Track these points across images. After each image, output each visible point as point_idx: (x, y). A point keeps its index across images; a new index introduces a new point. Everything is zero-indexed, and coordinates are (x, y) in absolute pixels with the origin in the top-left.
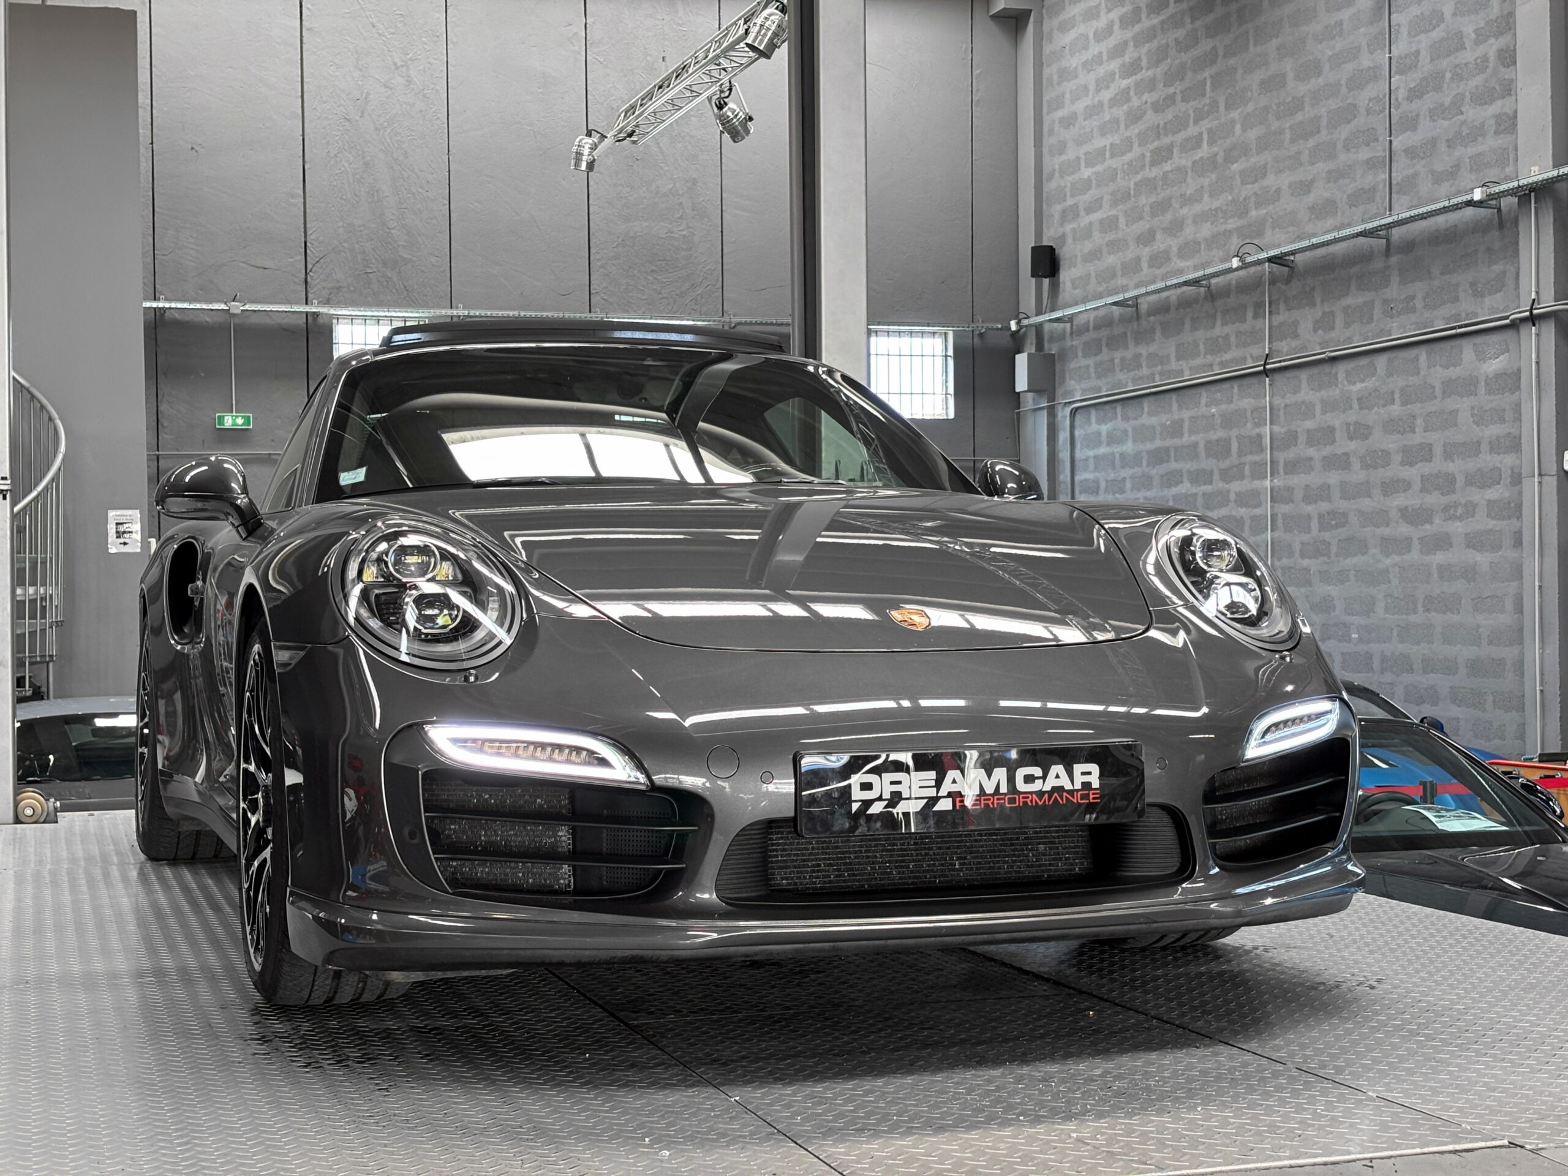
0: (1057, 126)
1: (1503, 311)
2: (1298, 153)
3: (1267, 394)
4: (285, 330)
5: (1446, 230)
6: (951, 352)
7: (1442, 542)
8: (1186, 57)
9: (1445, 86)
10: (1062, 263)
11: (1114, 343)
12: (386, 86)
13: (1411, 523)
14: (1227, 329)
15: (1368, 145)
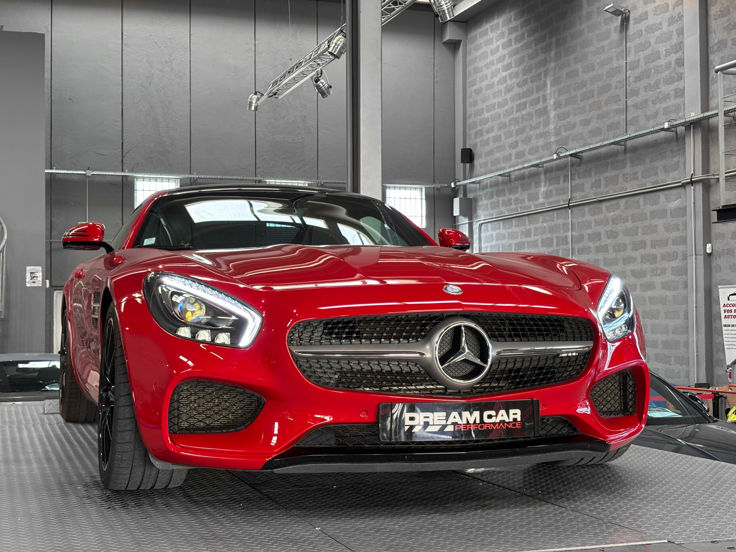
0: (473, 93)
1: (679, 179)
2: (584, 106)
3: (570, 217)
4: (111, 184)
5: (652, 142)
6: (424, 197)
7: (650, 286)
8: (533, 62)
9: (651, 76)
10: (475, 156)
11: (499, 193)
12: (161, 71)
13: (636, 277)
14: (551, 187)
15: (616, 103)
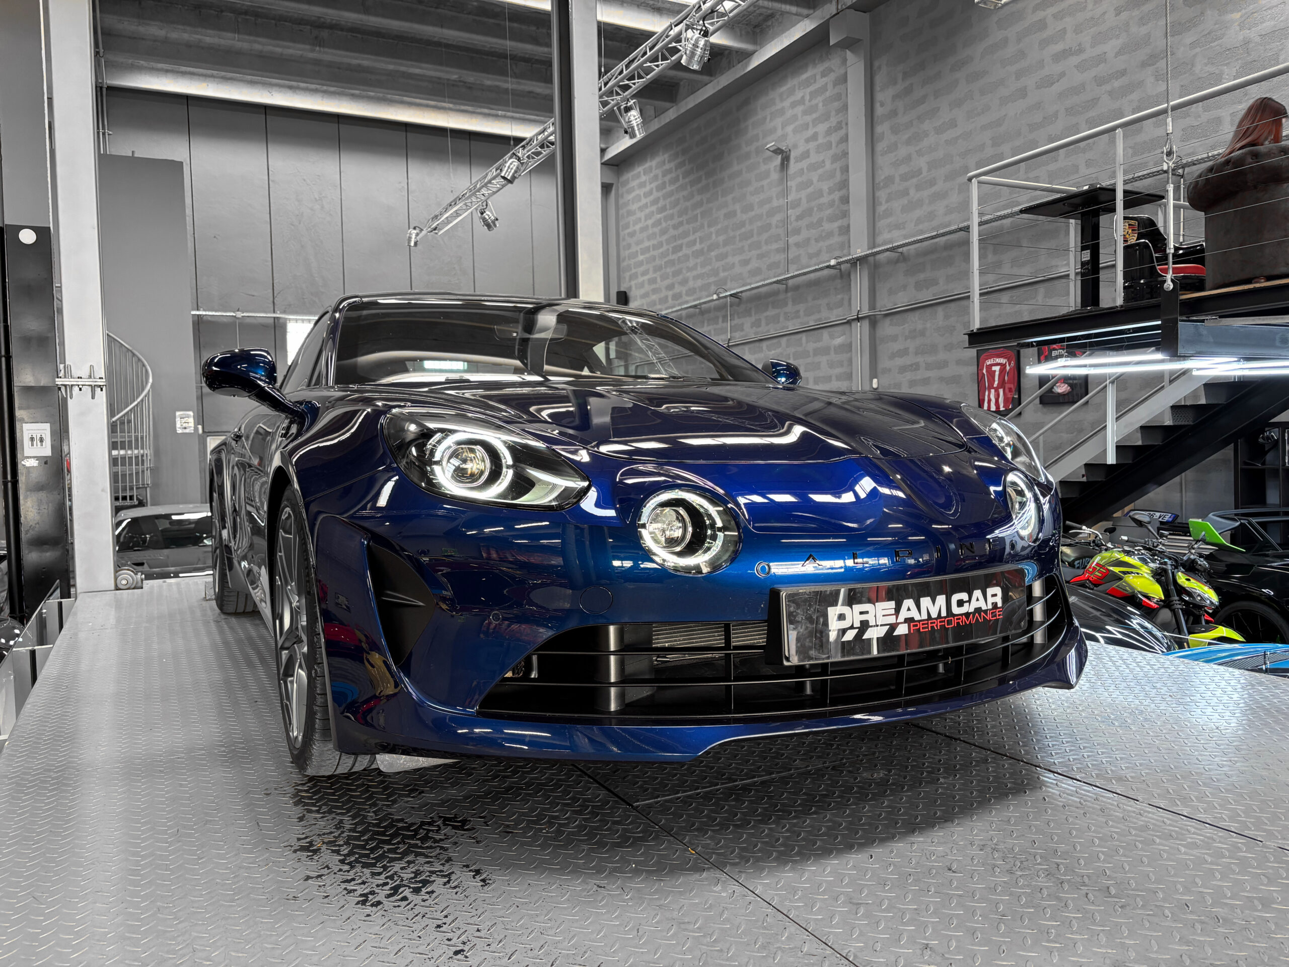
1: (843, 316)
2: (743, 247)
4: (263, 326)
5: (815, 280)
8: (689, 204)
9: (814, 214)
10: (630, 298)
12: (312, 209)
14: (711, 327)
15: (777, 242)
